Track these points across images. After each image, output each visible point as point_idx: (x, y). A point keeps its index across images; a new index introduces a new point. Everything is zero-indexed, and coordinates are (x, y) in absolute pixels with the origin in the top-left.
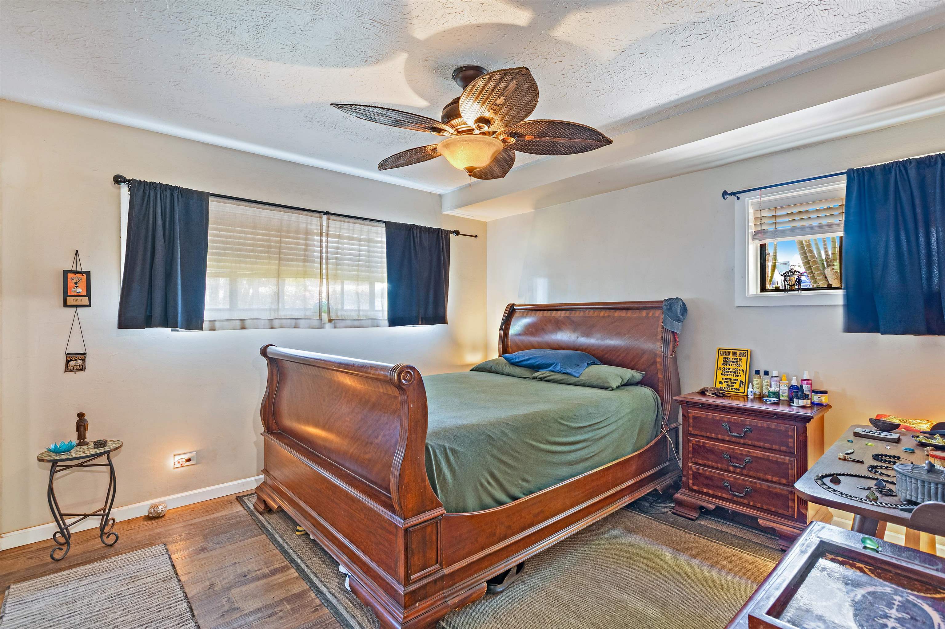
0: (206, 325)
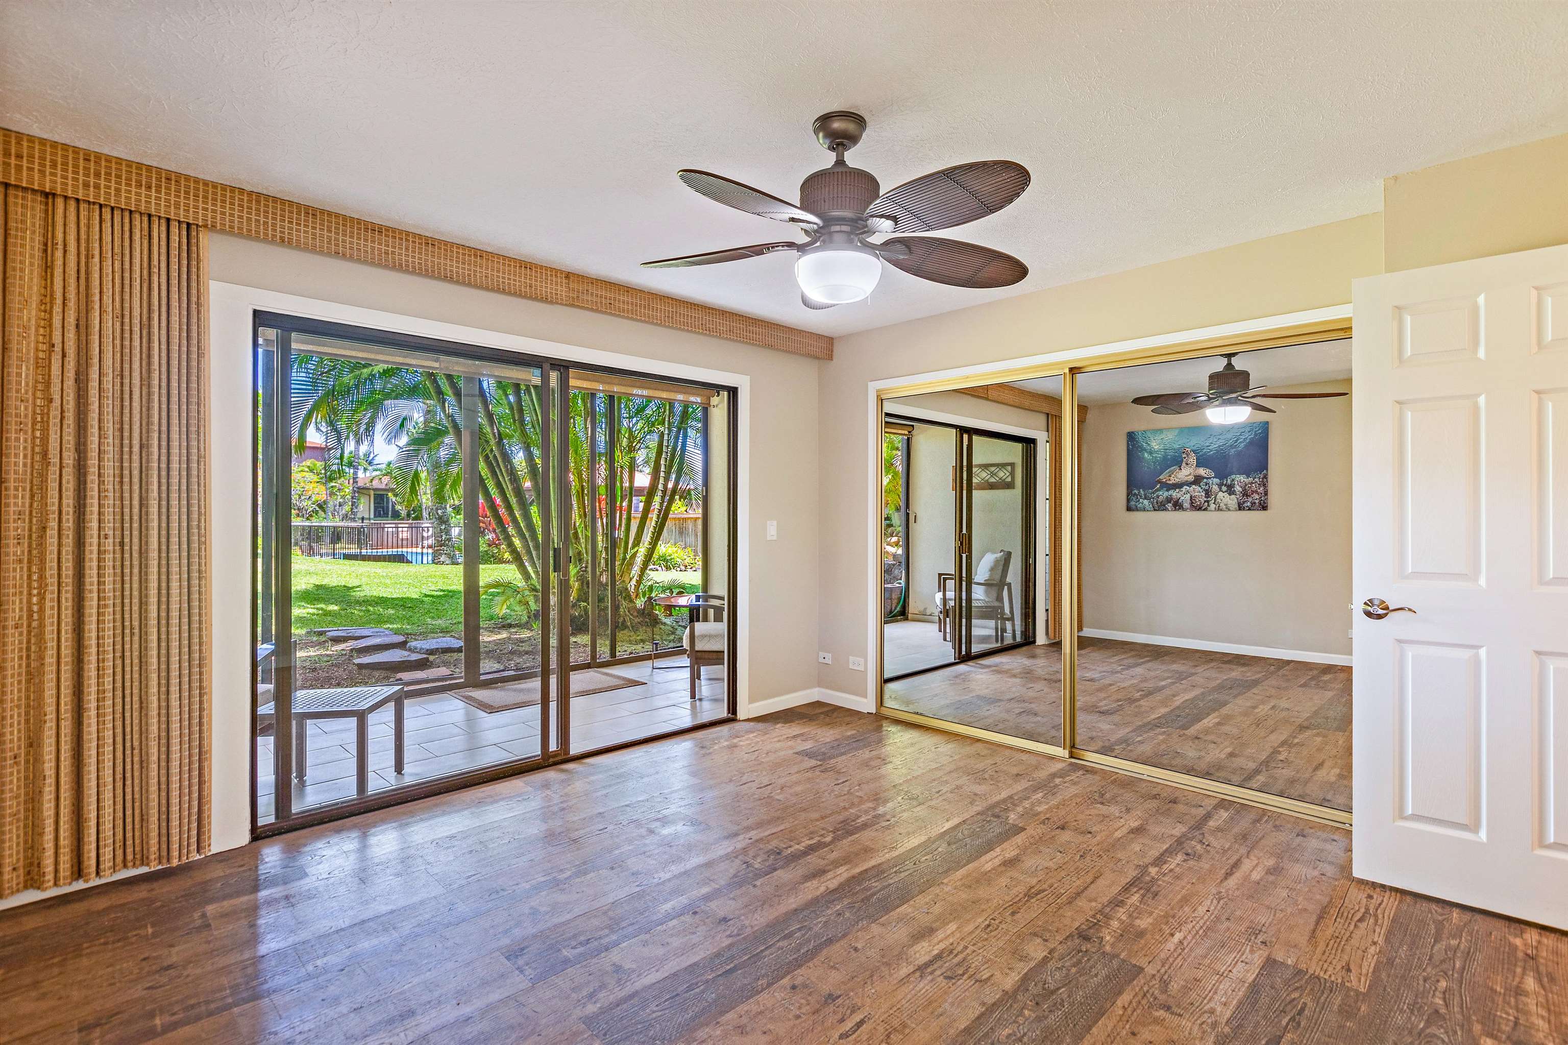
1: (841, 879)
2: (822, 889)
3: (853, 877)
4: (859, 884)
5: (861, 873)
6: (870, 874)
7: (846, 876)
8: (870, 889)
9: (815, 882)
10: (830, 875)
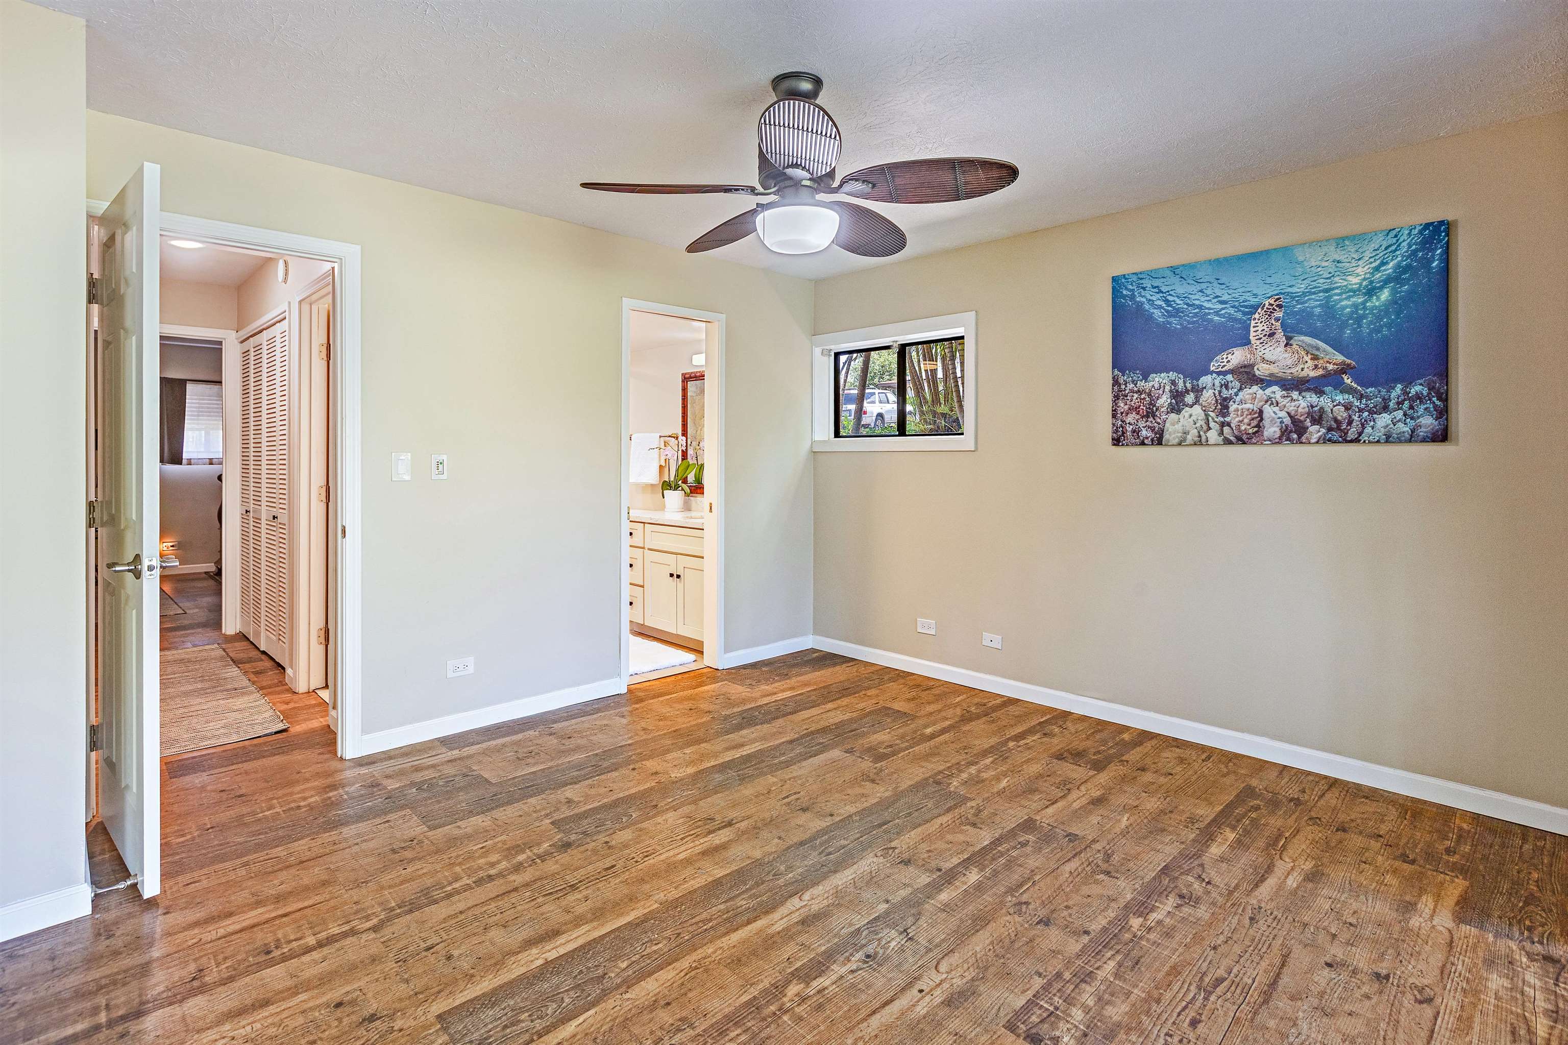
0: (184, 461)
1: (782, 911)
2: (806, 896)
3: (767, 913)
4: (760, 904)
5: (756, 919)
6: (745, 918)
7: (776, 915)
8: (750, 897)
9: (815, 908)
10: (796, 917)
